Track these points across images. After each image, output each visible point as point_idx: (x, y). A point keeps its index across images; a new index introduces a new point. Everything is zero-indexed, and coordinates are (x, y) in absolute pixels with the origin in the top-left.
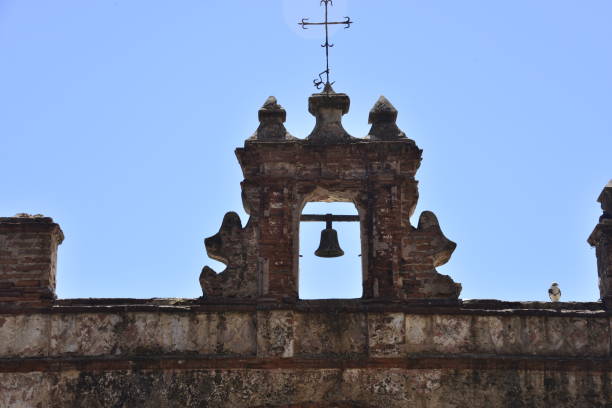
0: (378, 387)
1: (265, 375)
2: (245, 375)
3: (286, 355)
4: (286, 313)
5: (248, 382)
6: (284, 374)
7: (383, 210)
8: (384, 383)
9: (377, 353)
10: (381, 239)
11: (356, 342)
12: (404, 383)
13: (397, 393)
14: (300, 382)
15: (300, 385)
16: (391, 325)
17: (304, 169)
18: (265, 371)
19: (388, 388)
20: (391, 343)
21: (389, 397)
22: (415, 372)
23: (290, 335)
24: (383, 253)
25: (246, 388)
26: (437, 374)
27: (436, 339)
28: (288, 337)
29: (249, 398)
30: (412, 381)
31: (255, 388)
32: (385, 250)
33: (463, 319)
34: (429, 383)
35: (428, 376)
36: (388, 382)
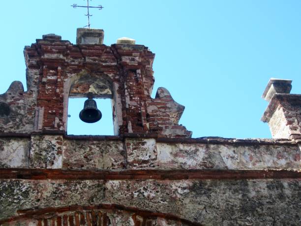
0: (137, 194)
1: (36, 184)
2: (18, 184)
3: (55, 167)
4: (56, 137)
5: (19, 189)
6: (53, 184)
7: (131, 83)
8: (142, 191)
9: (135, 166)
10: (131, 99)
11: (116, 161)
12: (159, 189)
13: (153, 198)
14: (67, 190)
15: (68, 192)
16: (145, 146)
17: (74, 61)
18: (36, 181)
19: (146, 194)
20: (147, 159)
21: (147, 201)
22: (168, 182)
23: (59, 153)
24: (133, 108)
25: (17, 194)
26: (185, 183)
27: (181, 160)
28: (58, 154)
29: (19, 203)
30: (166, 189)
31: (26, 194)
32: (135, 106)
33: (200, 146)
34: (179, 190)
35: (179, 184)
36: (145, 189)
